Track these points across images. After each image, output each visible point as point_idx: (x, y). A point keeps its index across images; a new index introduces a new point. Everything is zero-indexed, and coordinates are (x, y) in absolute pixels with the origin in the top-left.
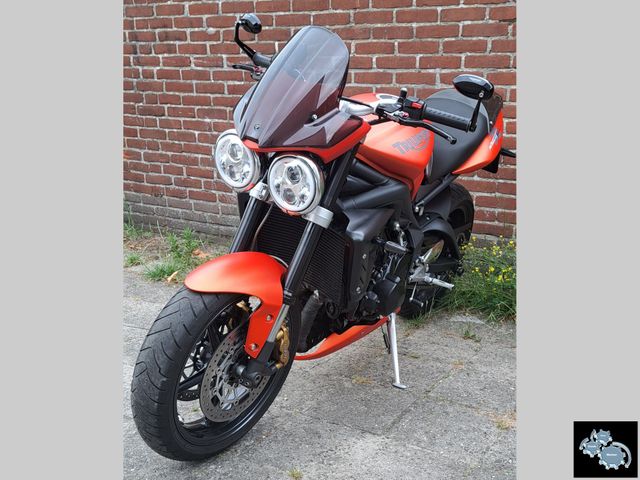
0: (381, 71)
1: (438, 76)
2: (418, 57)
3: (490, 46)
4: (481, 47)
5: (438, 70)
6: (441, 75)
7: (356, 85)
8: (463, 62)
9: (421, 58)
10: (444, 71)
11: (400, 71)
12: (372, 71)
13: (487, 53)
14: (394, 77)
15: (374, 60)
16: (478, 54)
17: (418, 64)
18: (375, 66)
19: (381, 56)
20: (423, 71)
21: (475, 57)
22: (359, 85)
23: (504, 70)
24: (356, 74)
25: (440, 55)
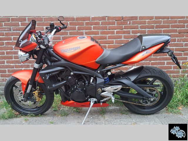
1: (84, 32)
2: (77, 27)
3: (100, 23)
4: (98, 24)
5: (84, 31)
6: (85, 32)
8: (92, 28)
9: (78, 27)
10: (86, 31)
11: (71, 31)
13: (100, 25)
14: (69, 33)
16: (97, 26)
17: (77, 29)
20: (78, 31)
21: (96, 27)
23: (106, 30)
25: (84, 26)
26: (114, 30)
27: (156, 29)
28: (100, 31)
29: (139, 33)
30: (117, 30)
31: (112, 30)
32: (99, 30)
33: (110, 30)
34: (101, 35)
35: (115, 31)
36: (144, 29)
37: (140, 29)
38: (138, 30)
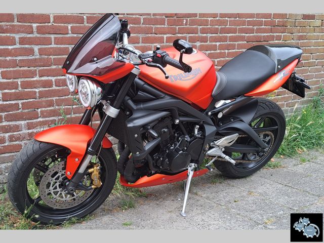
0: (75, 35)
3: (142, 21)
7: (56, 46)
12: (68, 36)
13: (141, 25)
15: (69, 28)
16: (137, 26)
18: (70, 32)
19: (75, 25)
21: (135, 27)
22: (59, 46)
23: (150, 35)
24: (55, 38)
26: (163, 35)
27: (221, 35)
28: (141, 36)
29: (198, 41)
30: (168, 35)
31: (160, 35)
32: (139, 35)
33: (157, 36)
34: (143, 45)
35: (165, 36)
36: (205, 35)
37: (200, 35)
38: (197, 35)
